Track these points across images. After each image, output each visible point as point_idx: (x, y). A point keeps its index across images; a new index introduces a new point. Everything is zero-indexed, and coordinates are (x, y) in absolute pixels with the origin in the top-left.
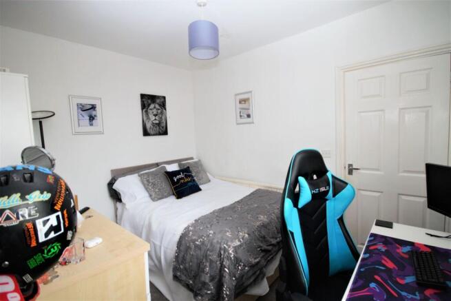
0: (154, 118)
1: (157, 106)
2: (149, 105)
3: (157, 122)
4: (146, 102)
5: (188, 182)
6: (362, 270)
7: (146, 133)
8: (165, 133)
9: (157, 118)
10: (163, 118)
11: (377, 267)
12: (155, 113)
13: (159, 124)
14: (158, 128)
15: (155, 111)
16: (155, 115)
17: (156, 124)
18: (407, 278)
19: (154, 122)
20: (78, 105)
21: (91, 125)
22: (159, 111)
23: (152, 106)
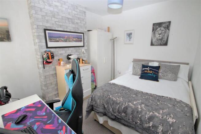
0: (159, 35)
1: (162, 29)
2: (157, 29)
3: (160, 38)
4: (155, 28)
5: (149, 73)
6: (53, 115)
7: (152, 44)
8: (166, 44)
9: (160, 36)
10: (166, 35)
11: (51, 121)
12: (160, 33)
13: (161, 40)
14: (160, 41)
15: (160, 32)
16: (160, 34)
17: (159, 39)
18: (37, 127)
19: (158, 38)
20: (127, 33)
21: (130, 41)
22: (163, 31)
23: (159, 29)
